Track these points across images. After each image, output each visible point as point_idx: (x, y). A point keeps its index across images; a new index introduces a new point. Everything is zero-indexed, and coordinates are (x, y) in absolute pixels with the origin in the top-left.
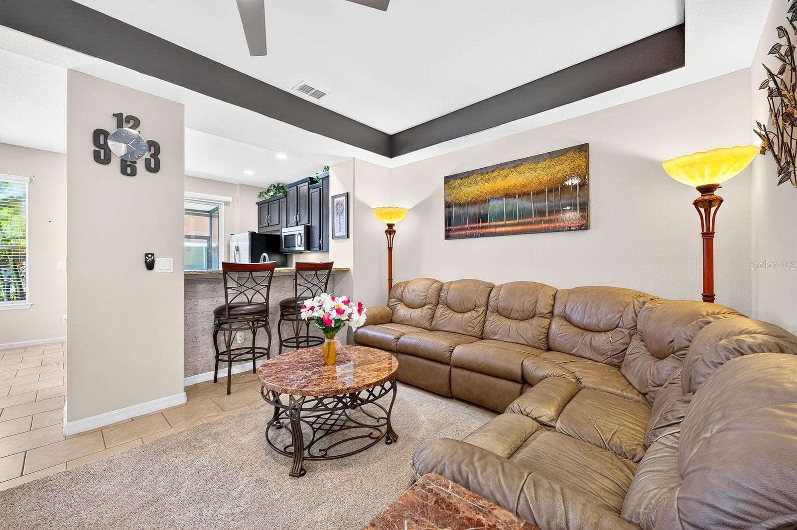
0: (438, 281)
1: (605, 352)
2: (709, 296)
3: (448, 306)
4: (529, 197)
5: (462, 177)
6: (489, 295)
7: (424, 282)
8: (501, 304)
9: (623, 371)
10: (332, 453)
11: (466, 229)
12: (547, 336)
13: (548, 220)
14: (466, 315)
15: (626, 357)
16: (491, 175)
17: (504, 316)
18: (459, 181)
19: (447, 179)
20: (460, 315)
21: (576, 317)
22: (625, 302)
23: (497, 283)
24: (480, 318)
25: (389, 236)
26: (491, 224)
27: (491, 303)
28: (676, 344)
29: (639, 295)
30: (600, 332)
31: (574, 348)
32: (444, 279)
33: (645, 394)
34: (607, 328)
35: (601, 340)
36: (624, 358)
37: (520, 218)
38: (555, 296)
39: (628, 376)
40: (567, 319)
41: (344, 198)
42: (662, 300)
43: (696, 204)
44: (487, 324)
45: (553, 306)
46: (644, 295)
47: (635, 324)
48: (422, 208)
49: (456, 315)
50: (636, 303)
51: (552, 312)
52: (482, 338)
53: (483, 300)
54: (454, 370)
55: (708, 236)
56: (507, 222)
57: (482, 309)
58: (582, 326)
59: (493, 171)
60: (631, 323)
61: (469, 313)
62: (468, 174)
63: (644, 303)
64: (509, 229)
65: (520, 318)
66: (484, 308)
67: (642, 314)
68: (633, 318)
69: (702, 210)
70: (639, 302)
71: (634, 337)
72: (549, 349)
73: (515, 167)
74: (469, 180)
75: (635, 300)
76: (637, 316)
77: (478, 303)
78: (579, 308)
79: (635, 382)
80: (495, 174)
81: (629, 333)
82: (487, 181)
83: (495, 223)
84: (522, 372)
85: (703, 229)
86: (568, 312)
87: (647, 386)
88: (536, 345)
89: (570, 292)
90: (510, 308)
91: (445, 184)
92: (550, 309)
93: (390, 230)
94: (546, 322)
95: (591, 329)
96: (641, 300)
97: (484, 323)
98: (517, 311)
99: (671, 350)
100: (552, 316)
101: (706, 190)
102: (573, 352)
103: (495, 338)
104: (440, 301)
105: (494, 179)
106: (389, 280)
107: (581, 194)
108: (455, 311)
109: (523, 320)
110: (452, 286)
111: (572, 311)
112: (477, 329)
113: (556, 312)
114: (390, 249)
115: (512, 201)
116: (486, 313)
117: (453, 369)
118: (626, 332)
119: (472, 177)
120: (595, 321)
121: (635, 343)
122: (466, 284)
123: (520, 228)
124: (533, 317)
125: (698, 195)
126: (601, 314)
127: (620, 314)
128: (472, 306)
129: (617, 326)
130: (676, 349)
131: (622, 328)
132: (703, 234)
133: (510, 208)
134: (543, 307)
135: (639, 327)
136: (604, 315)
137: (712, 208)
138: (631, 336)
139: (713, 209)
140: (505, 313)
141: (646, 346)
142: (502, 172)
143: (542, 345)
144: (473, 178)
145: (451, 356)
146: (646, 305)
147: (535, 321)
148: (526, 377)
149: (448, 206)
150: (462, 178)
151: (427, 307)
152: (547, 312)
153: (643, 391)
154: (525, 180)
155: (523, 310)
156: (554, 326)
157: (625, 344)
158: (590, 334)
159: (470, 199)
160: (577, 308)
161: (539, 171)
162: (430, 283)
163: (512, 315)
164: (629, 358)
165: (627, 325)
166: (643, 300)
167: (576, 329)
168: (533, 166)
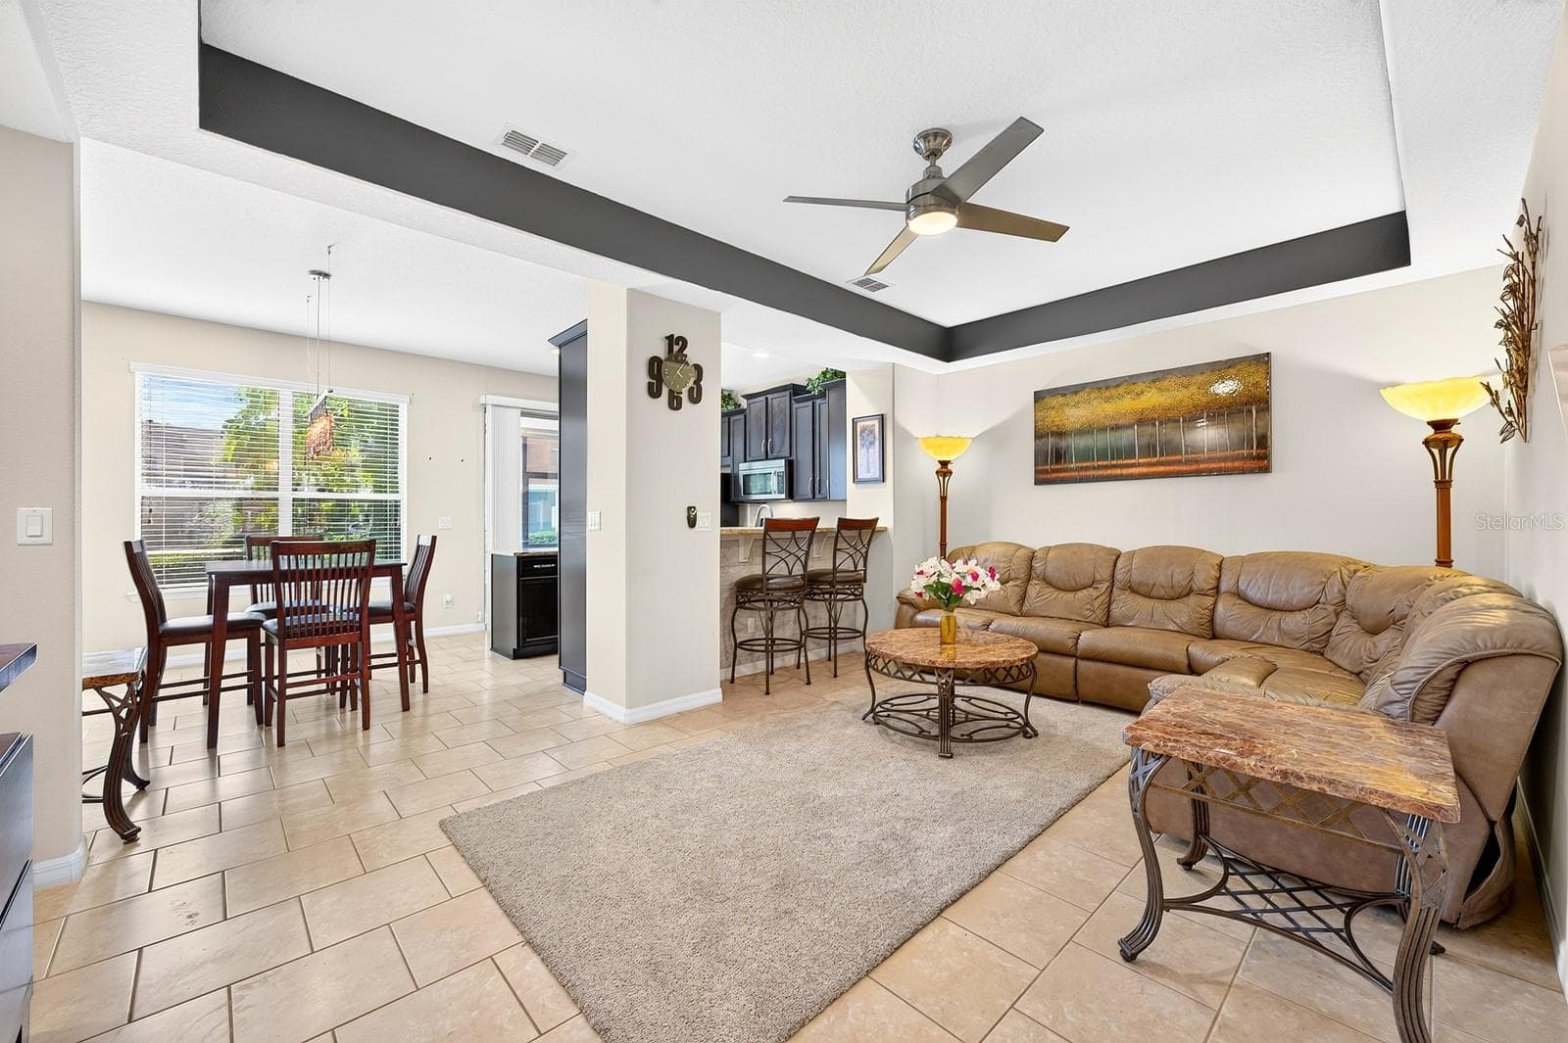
0: (1023, 547)
1: (1299, 635)
2: (1444, 560)
3: (1048, 582)
4: (1176, 424)
5: (1064, 392)
6: (1115, 565)
7: (1003, 548)
8: (1136, 577)
9: (1328, 655)
10: (975, 737)
11: (1072, 470)
12: (1212, 620)
13: (1209, 458)
14: (1080, 594)
15: (1331, 639)
16: (1114, 392)
17: (1144, 596)
18: (1061, 399)
19: (1039, 396)
20: (1070, 596)
21: (1254, 594)
22: (1330, 571)
23: (1124, 549)
24: (1103, 597)
25: (941, 478)
26: (1114, 462)
27: (1119, 576)
28: (1397, 614)
29: (1348, 562)
30: (1293, 611)
31: (1254, 633)
32: (1036, 543)
33: (1358, 674)
34: (1303, 605)
35: (1295, 622)
36: (1328, 641)
37: (1162, 455)
38: (1220, 566)
39: (1335, 659)
40: (1239, 595)
41: (876, 423)
42: (1381, 567)
43: (1427, 443)
44: (1113, 606)
45: (1219, 579)
46: (1355, 563)
47: (1342, 598)
48: (994, 438)
49: (1062, 594)
50: (1345, 572)
51: (1217, 588)
52: (1107, 626)
53: (1105, 573)
54: (1082, 664)
55: (1443, 485)
56: (1140, 461)
57: (1104, 586)
58: (1266, 605)
59: (1118, 386)
60: (1336, 598)
61: (1084, 591)
62: (1076, 389)
63: (1355, 572)
64: (1144, 470)
65: (1166, 597)
66: (1108, 584)
67: (1354, 585)
68: (1339, 591)
69: (1436, 452)
70: (1349, 570)
71: (1344, 614)
72: (1214, 637)
73: (1154, 381)
74: (1076, 398)
75: (1342, 568)
76: (1346, 588)
77: (1098, 577)
78: (1260, 581)
79: (1344, 664)
80: (1121, 390)
81: (1335, 610)
82: (1108, 400)
83: (1120, 462)
84: (1189, 660)
85: (1437, 477)
86: (1242, 587)
87: (1361, 664)
88: (1196, 632)
89: (1243, 561)
90: (1151, 582)
91: (1035, 402)
92: (1213, 583)
93: (944, 470)
94: (1209, 601)
95: (1280, 606)
96: (1352, 567)
97: (1109, 606)
98: (1163, 587)
99: (1391, 621)
100: (1218, 592)
101: (1440, 426)
102: (1254, 638)
103: (1130, 624)
104: (1034, 575)
105: (1120, 397)
106: (941, 545)
107: (1260, 423)
108: (1059, 589)
109: (1172, 599)
110: (1051, 554)
111: (1248, 586)
112: (1100, 615)
113: (1224, 587)
114: (943, 499)
115: (1149, 430)
116: (1112, 591)
117: (1079, 661)
118: (1331, 609)
119: (1081, 394)
120: (1284, 597)
121: (1344, 620)
122: (1076, 549)
123: (1162, 469)
124: (1188, 595)
125: (1430, 431)
126: (1293, 588)
127: (1322, 586)
128: (1090, 582)
129: (1318, 602)
130: (1397, 618)
131: (1324, 603)
132: (1436, 482)
133: (1145, 440)
134: (1203, 579)
135: (1349, 601)
136: (1298, 590)
137: (1448, 450)
138: (1337, 615)
139: (1450, 451)
140: (1143, 589)
141: (1358, 623)
142: (1133, 387)
143: (1205, 630)
144: (1083, 395)
145: (1077, 644)
146: (1359, 574)
147: (1192, 600)
148: (1194, 667)
149: (1039, 435)
150: (1065, 395)
151: (1011, 583)
152: (1209, 587)
153: (1356, 670)
154: (1170, 401)
155: (1172, 587)
156: (1220, 607)
157: (1330, 624)
158: (1278, 615)
159: (1078, 426)
160: (1257, 580)
161: (1193, 389)
162: (1014, 548)
163: (1154, 593)
164: (1334, 639)
165: (1331, 600)
166: (1353, 569)
167: (1255, 609)
168: (1185, 381)
